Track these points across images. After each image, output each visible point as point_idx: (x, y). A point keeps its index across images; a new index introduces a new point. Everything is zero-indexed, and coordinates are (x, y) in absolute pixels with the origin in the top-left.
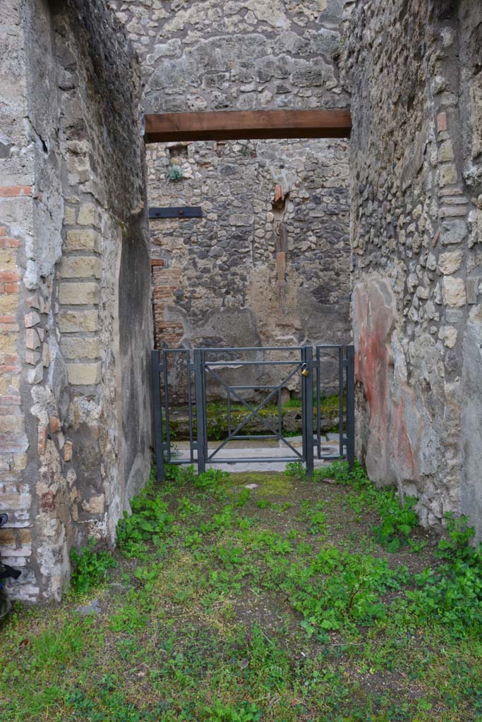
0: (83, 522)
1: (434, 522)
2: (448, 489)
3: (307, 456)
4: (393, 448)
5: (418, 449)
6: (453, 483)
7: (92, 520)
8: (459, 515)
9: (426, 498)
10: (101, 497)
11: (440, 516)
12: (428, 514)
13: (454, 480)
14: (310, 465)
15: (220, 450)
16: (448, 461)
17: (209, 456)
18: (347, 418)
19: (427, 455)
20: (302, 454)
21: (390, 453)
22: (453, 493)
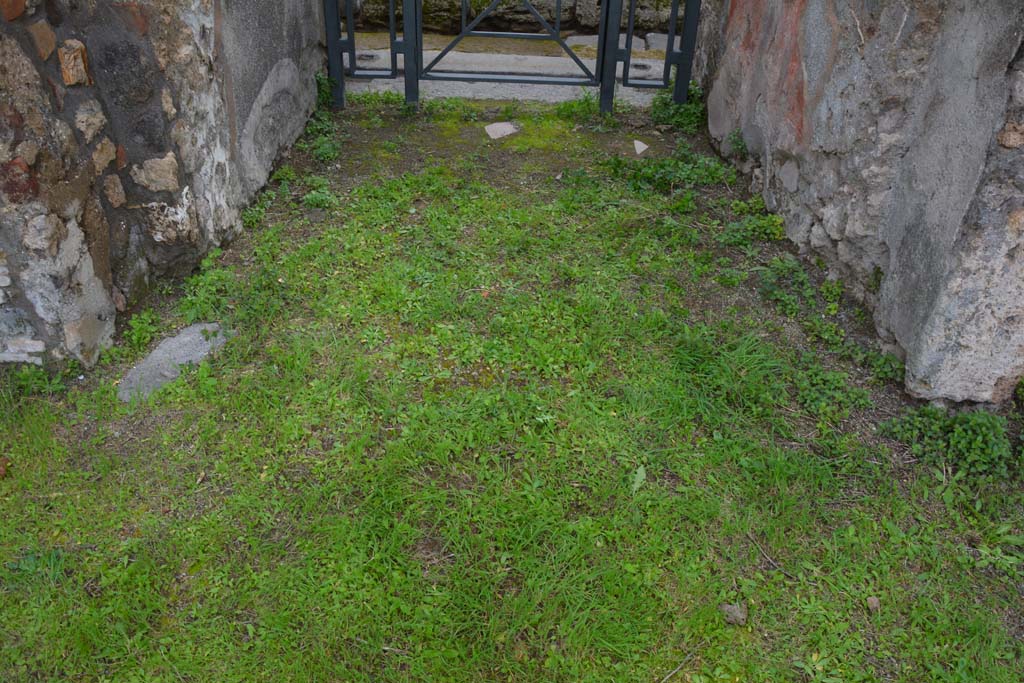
0: (138, 207)
1: (821, 243)
2: (866, 190)
3: (604, 78)
4: (767, 84)
5: (819, 96)
6: (880, 180)
7: (154, 204)
8: (876, 243)
9: (815, 195)
10: (166, 159)
11: (835, 236)
12: (813, 225)
13: (884, 174)
14: (607, 95)
15: (451, 54)
16: (882, 135)
17: (425, 66)
18: (686, 11)
19: (835, 112)
20: (594, 73)
21: (757, 93)
22: (875, 199)
